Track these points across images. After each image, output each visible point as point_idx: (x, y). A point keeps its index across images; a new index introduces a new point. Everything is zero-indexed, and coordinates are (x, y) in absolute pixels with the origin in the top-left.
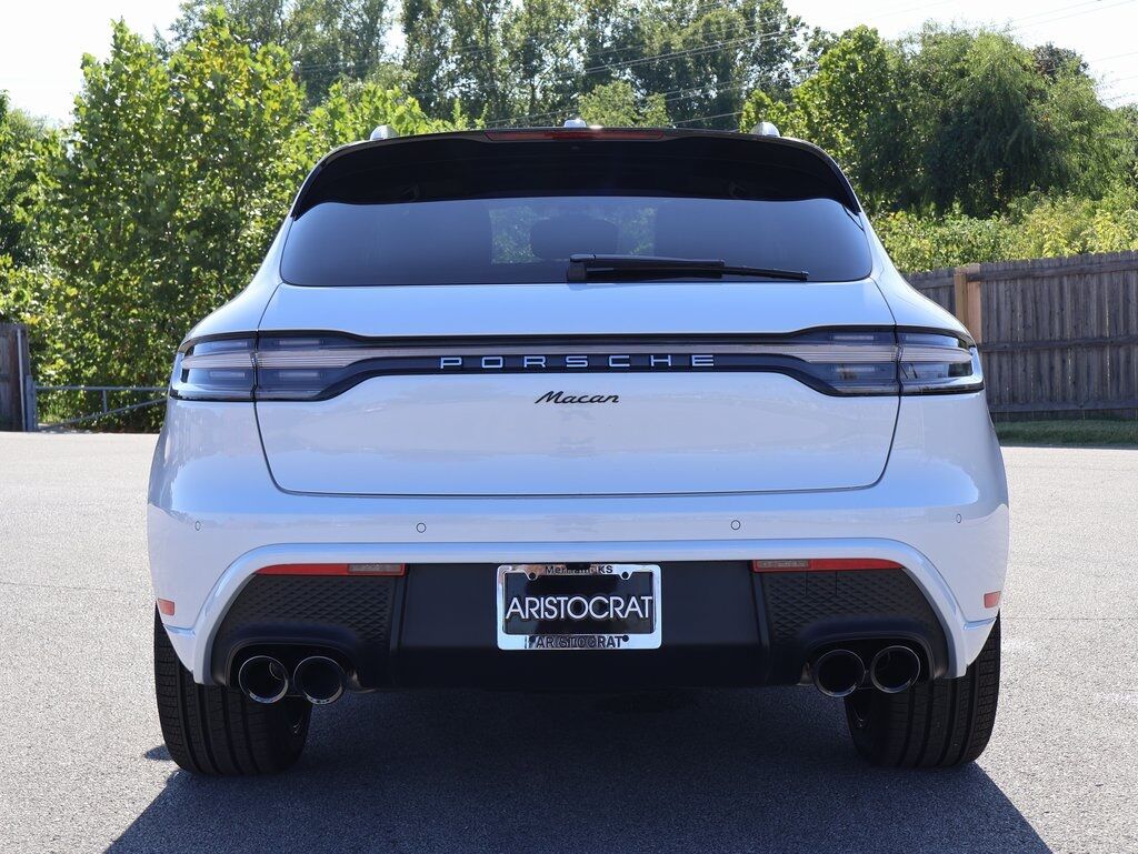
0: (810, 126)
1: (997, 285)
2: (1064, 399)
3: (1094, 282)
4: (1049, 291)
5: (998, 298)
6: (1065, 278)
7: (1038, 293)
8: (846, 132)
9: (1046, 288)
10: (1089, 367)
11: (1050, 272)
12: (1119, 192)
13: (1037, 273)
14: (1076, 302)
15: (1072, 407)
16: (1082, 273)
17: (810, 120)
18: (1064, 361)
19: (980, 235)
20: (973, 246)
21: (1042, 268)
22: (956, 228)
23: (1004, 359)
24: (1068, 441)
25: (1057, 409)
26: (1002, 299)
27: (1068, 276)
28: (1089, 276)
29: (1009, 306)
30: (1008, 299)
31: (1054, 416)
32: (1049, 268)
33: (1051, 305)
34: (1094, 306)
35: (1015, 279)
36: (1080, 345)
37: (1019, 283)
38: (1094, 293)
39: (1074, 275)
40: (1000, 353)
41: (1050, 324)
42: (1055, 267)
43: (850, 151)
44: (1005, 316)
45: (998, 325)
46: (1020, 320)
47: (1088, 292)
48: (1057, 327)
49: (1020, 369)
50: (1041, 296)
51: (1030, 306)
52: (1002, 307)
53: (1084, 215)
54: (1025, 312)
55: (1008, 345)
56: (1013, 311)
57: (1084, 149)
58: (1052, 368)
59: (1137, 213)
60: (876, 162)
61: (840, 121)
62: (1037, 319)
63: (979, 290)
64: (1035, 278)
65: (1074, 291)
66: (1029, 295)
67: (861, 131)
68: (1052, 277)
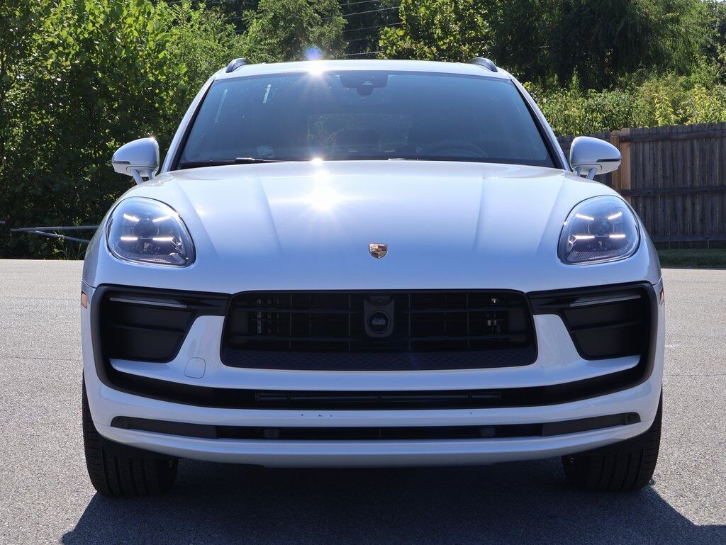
0: (456, 11)
1: (643, 145)
2: (694, 232)
3: (717, 144)
4: (683, 149)
5: (643, 155)
6: (695, 141)
7: (674, 152)
8: (484, 17)
9: (680, 147)
10: (713, 208)
11: (684, 136)
12: (704, 70)
13: (674, 137)
14: (703, 158)
15: (700, 239)
16: (708, 137)
17: (456, 7)
18: (693, 204)
19: (618, 105)
20: (613, 114)
21: (678, 132)
22: (600, 100)
23: (648, 202)
24: (702, 264)
25: (688, 240)
26: (647, 155)
27: (698, 139)
28: (713, 140)
29: (652, 162)
30: (651, 156)
31: (686, 245)
32: (683, 133)
33: (684, 161)
34: (717, 163)
35: (657, 141)
36: (706, 191)
37: (660, 144)
38: (717, 152)
39: (702, 139)
40: (645, 197)
41: (683, 175)
42: (688, 132)
43: (488, 33)
44: (649, 169)
45: (644, 176)
46: (660, 172)
47: (712, 152)
48: (689, 178)
49: (660, 210)
50: (676, 154)
51: (668, 162)
52: (647, 162)
53: (682, 89)
54: (664, 166)
55: (650, 191)
56: (655, 165)
57: (674, 36)
58: (684, 209)
59: (725, 88)
60: (510, 42)
61: (480, 8)
62: (673, 171)
63: (629, 148)
64: (672, 140)
65: (702, 151)
66: (668, 153)
67: (497, 16)
68: (685, 140)
